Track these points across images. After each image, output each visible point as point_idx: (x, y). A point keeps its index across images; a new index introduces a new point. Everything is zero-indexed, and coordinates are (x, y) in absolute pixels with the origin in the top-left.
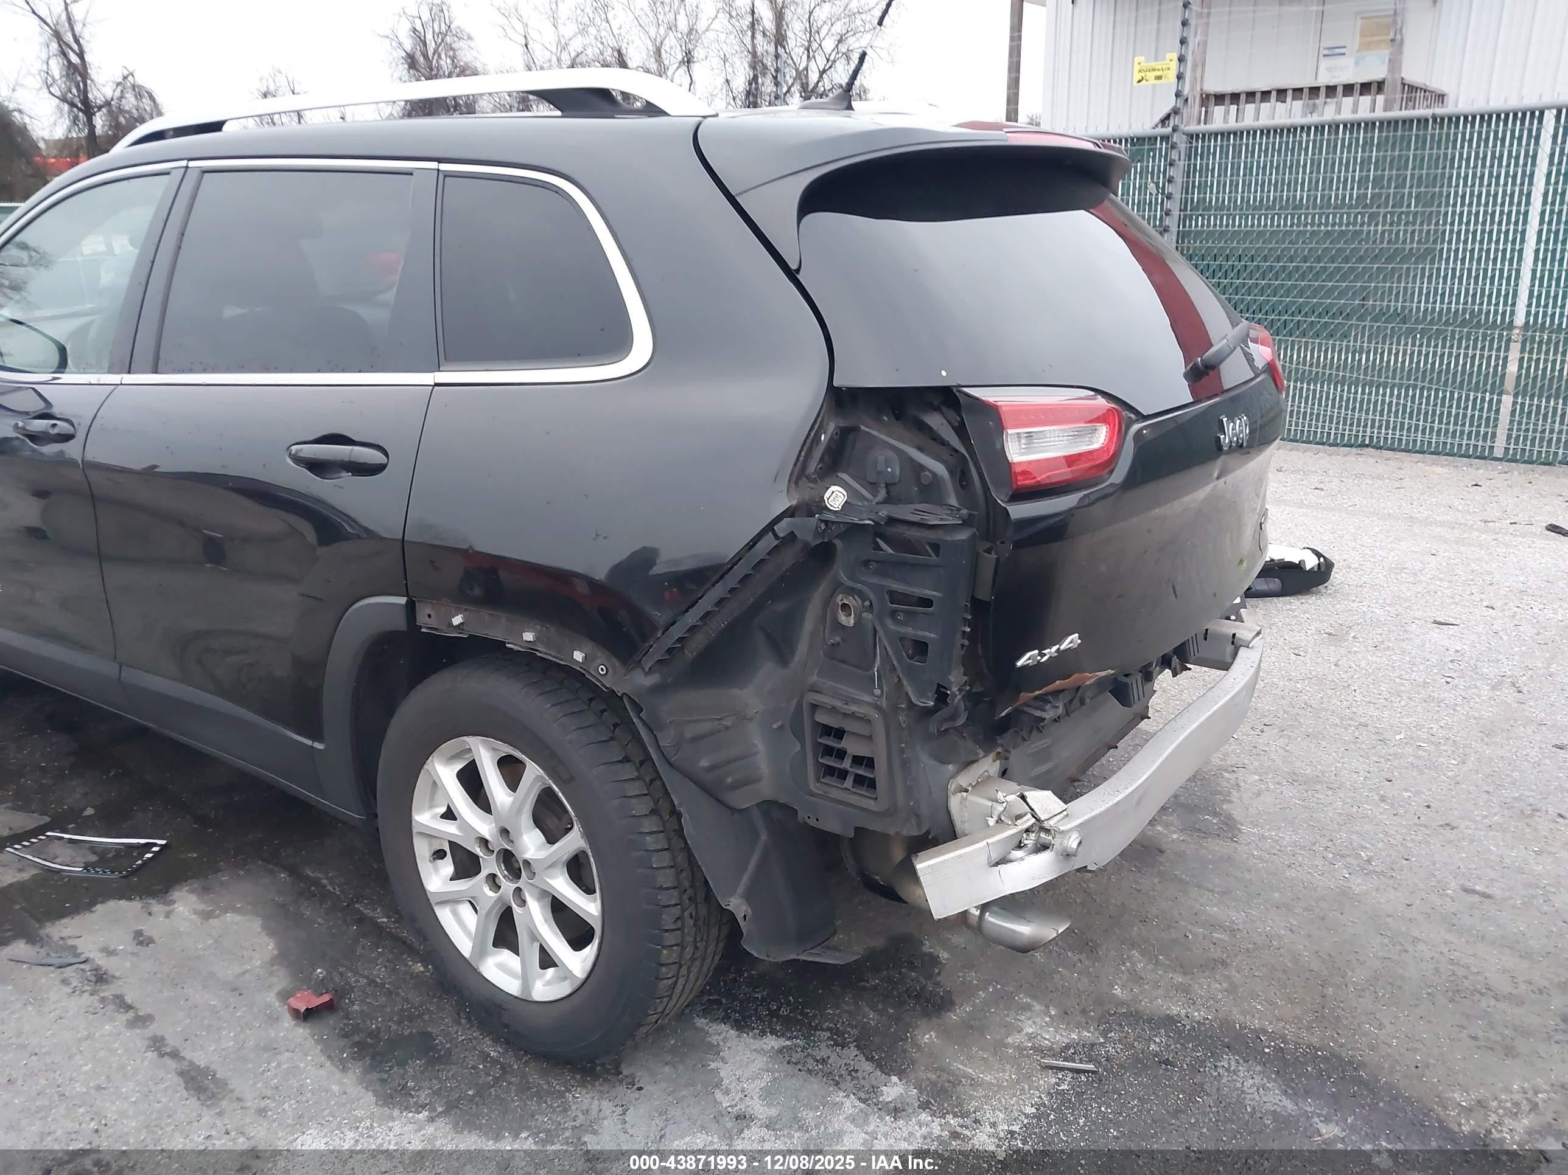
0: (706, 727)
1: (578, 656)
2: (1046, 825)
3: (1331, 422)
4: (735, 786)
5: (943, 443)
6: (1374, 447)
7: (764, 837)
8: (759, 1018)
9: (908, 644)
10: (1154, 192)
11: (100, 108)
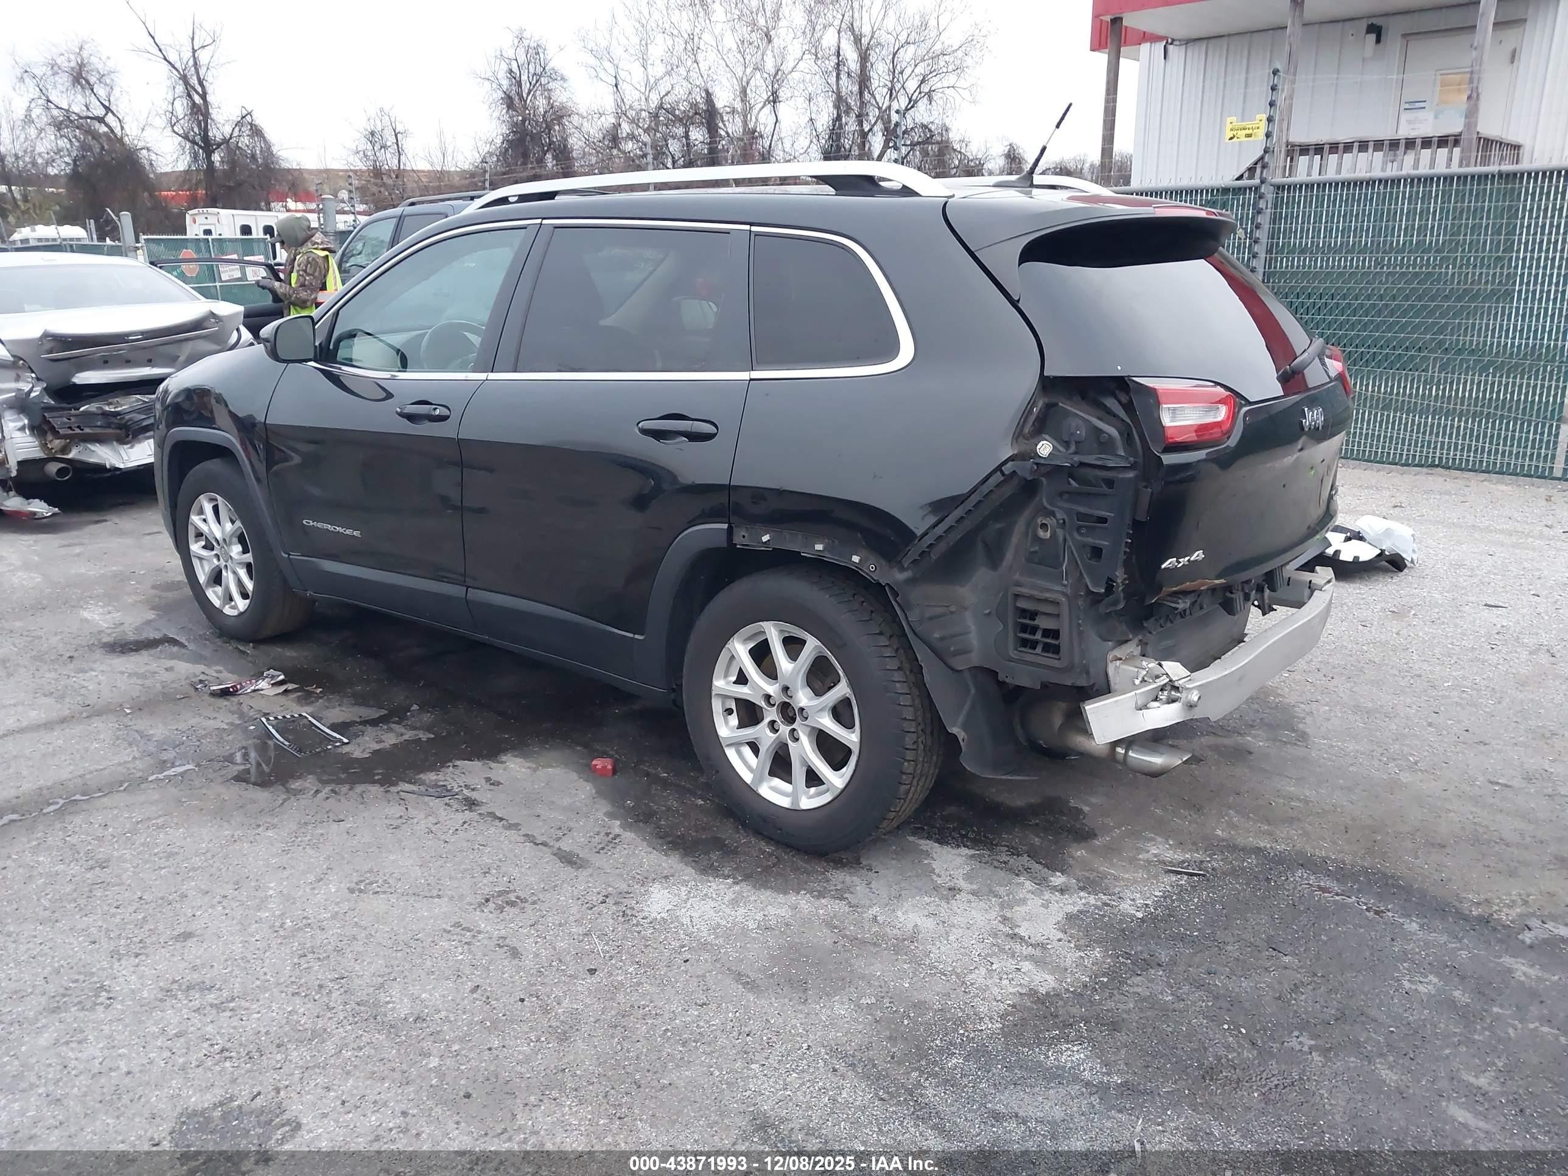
0: (940, 610)
1: (856, 559)
2: (1176, 684)
3: (1403, 444)
4: (955, 654)
5: (1115, 415)
6: (1443, 467)
7: (973, 691)
8: (953, 838)
9: (1088, 550)
10: (1243, 237)
11: (219, 145)
